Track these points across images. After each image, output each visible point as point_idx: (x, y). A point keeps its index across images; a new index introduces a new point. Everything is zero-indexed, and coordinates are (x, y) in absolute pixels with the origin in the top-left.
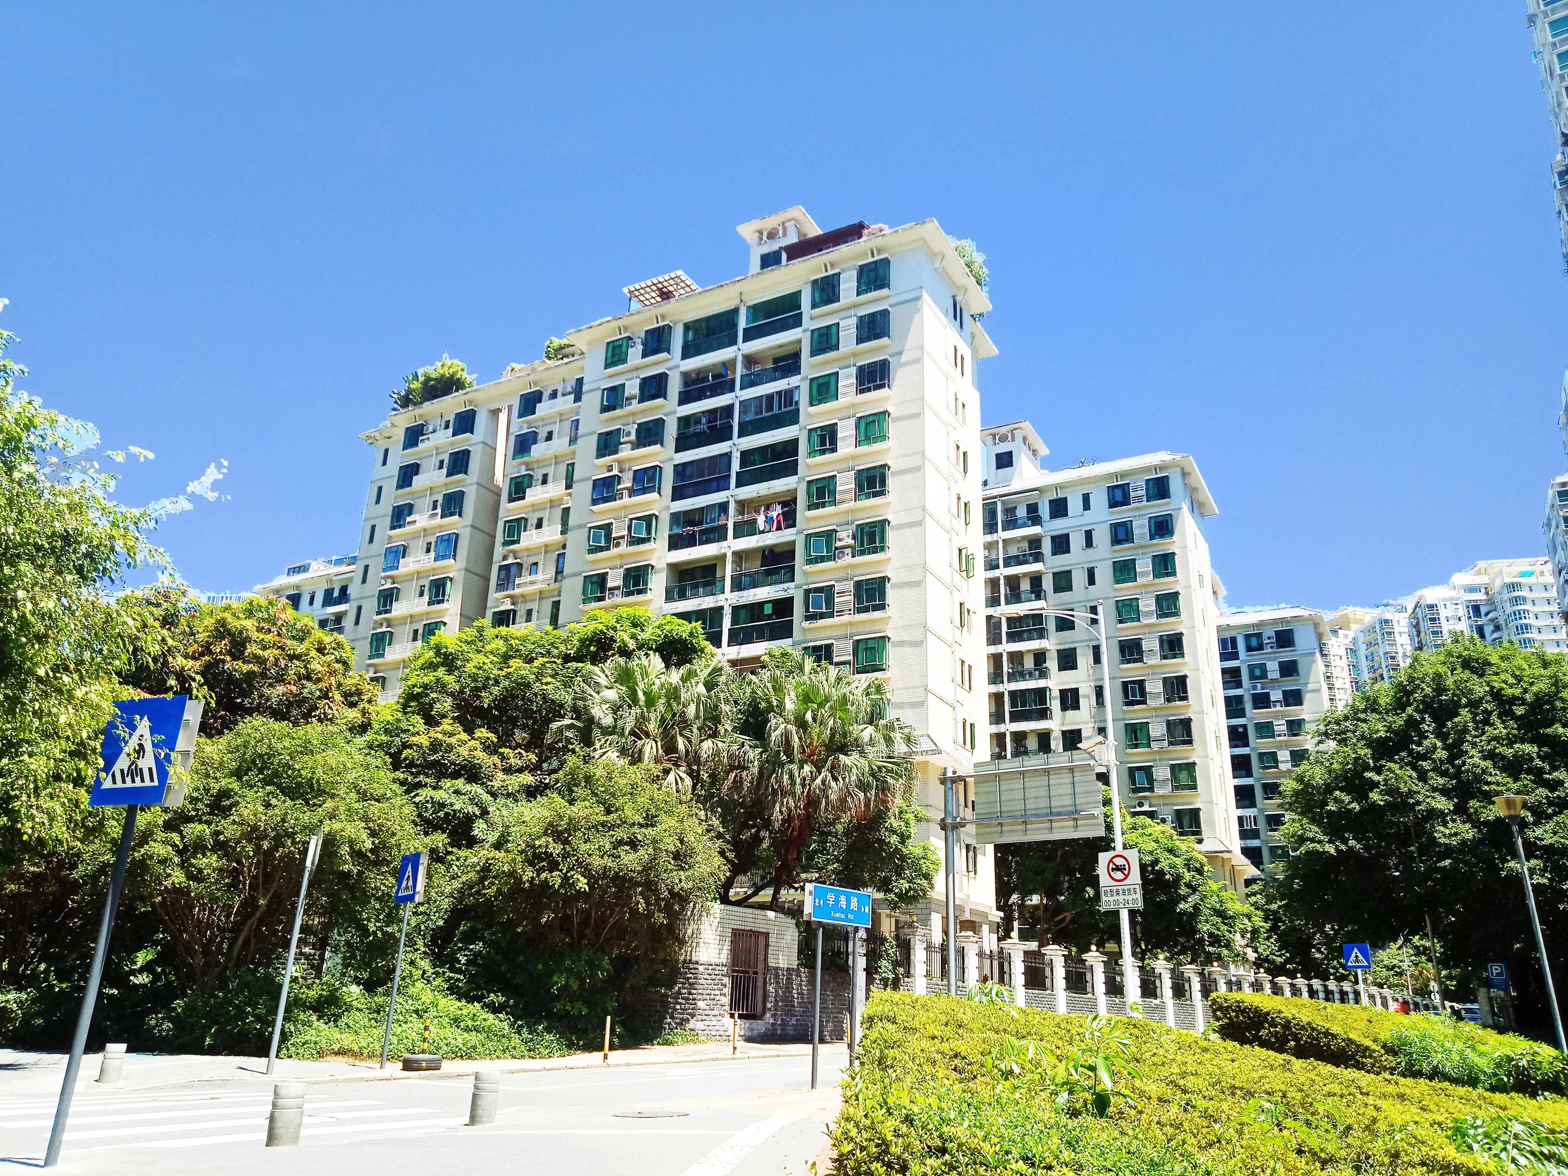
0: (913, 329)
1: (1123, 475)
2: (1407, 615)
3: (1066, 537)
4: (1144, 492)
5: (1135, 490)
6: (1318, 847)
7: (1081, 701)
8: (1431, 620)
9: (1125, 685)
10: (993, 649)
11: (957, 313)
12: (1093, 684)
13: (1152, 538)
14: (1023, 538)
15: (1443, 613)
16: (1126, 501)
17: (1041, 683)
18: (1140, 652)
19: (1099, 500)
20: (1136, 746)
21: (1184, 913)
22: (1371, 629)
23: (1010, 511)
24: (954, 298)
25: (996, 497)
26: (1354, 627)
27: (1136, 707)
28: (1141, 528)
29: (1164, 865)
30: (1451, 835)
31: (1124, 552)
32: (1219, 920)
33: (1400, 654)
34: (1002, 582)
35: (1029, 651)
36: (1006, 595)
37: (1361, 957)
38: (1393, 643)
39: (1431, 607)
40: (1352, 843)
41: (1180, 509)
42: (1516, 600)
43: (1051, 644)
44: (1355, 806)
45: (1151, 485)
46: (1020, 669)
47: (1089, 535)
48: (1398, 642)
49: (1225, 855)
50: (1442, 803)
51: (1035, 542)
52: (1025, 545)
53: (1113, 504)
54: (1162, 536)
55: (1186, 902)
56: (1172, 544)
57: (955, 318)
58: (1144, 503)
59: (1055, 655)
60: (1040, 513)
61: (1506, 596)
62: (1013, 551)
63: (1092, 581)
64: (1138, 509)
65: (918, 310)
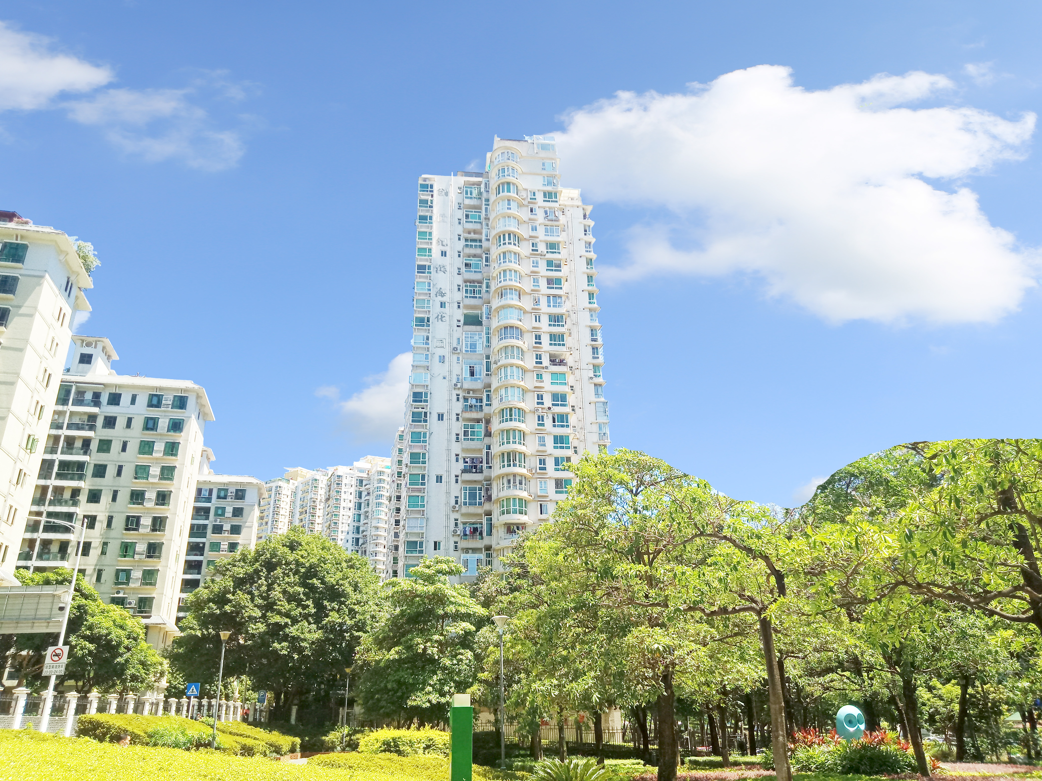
0: (33, 296)
1: (161, 389)
2: (327, 478)
3: (115, 419)
4: (171, 403)
5: (166, 400)
6: (193, 632)
7: (97, 524)
8: (337, 484)
9: (128, 518)
10: (42, 482)
11: (68, 287)
12: (107, 514)
13: (168, 431)
14: (85, 413)
15: (344, 481)
16: (158, 405)
17: (72, 509)
18: (143, 499)
19: (142, 400)
20: (125, 556)
21: (119, 663)
22: (307, 484)
23: (81, 393)
24: (68, 278)
25: (73, 382)
26: (299, 479)
27: (132, 532)
28: (163, 424)
29: (113, 636)
30: (256, 629)
31: (149, 436)
32: (141, 667)
33: (319, 500)
34: (62, 439)
35: (69, 487)
36: (63, 448)
37: (195, 690)
38: (316, 493)
39: (339, 476)
40: (211, 630)
41: (190, 417)
42: (380, 481)
43: (85, 485)
44: (218, 612)
45: (176, 399)
46: (60, 498)
47: (130, 420)
48: (319, 493)
49: (162, 626)
50: (258, 613)
51: (92, 418)
52: (86, 418)
53: (150, 405)
54: (175, 431)
55: (122, 657)
56: (180, 437)
57: (66, 290)
58: (170, 409)
59: (87, 492)
60: (101, 400)
61: (377, 477)
62: (76, 420)
63: (124, 449)
64: (165, 411)
65: (40, 284)
